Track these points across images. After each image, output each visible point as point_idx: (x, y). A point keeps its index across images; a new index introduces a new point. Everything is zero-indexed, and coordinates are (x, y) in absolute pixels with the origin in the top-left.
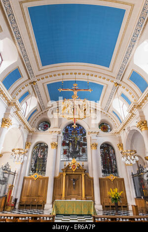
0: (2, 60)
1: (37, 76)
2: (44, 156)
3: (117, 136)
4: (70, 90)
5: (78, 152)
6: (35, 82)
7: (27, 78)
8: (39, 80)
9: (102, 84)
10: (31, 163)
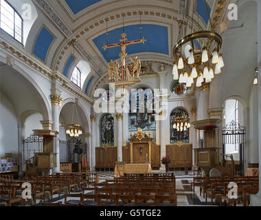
0: (22, 20)
1: (73, 31)
2: (112, 127)
3: (192, 98)
4: (116, 45)
5: (147, 121)
6: (73, 40)
7: (63, 38)
8: (78, 36)
9: (165, 25)
10: (101, 136)
